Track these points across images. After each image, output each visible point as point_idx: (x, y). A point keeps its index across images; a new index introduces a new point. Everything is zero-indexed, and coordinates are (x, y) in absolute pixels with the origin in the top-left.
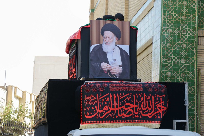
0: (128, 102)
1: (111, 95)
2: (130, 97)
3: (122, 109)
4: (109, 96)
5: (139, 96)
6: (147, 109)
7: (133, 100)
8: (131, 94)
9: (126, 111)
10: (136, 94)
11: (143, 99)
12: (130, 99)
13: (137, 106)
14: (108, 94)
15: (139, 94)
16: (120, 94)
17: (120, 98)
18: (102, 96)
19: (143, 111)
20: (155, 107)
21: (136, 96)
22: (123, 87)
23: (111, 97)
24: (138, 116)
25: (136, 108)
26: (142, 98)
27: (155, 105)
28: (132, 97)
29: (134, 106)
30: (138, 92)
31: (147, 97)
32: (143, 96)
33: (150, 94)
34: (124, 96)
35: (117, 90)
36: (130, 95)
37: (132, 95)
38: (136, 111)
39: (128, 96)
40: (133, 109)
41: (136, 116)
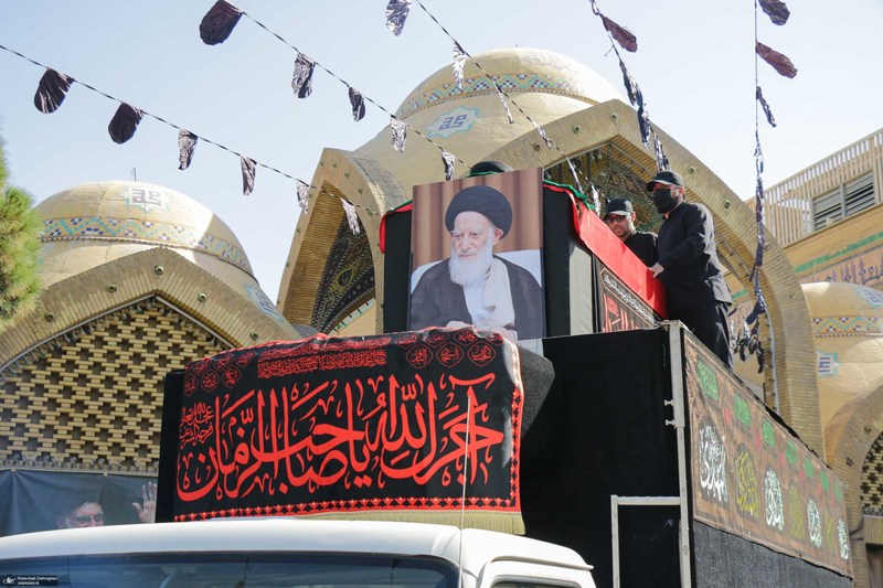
0: (322, 418)
1: (260, 395)
2: (331, 398)
3: (303, 452)
4: (253, 402)
5: (368, 388)
6: (406, 446)
7: (344, 408)
8: (335, 382)
9: (318, 459)
10: (358, 382)
11: (387, 400)
12: (332, 406)
13: (359, 435)
14: (252, 393)
15: (370, 381)
16: (295, 390)
17: (291, 403)
18: (232, 402)
19: (389, 456)
20: (441, 433)
21: (355, 390)
22: (307, 356)
23: (261, 403)
24: (368, 481)
25: (359, 445)
26: (383, 395)
27: (440, 424)
28: (341, 395)
29: (350, 435)
30: (365, 373)
31: (403, 389)
32: (384, 387)
33: (417, 376)
34: (307, 393)
35: (283, 372)
36: (331, 386)
37: (341, 387)
38: (361, 458)
39: (324, 395)
40: (343, 447)
41: (358, 482)
